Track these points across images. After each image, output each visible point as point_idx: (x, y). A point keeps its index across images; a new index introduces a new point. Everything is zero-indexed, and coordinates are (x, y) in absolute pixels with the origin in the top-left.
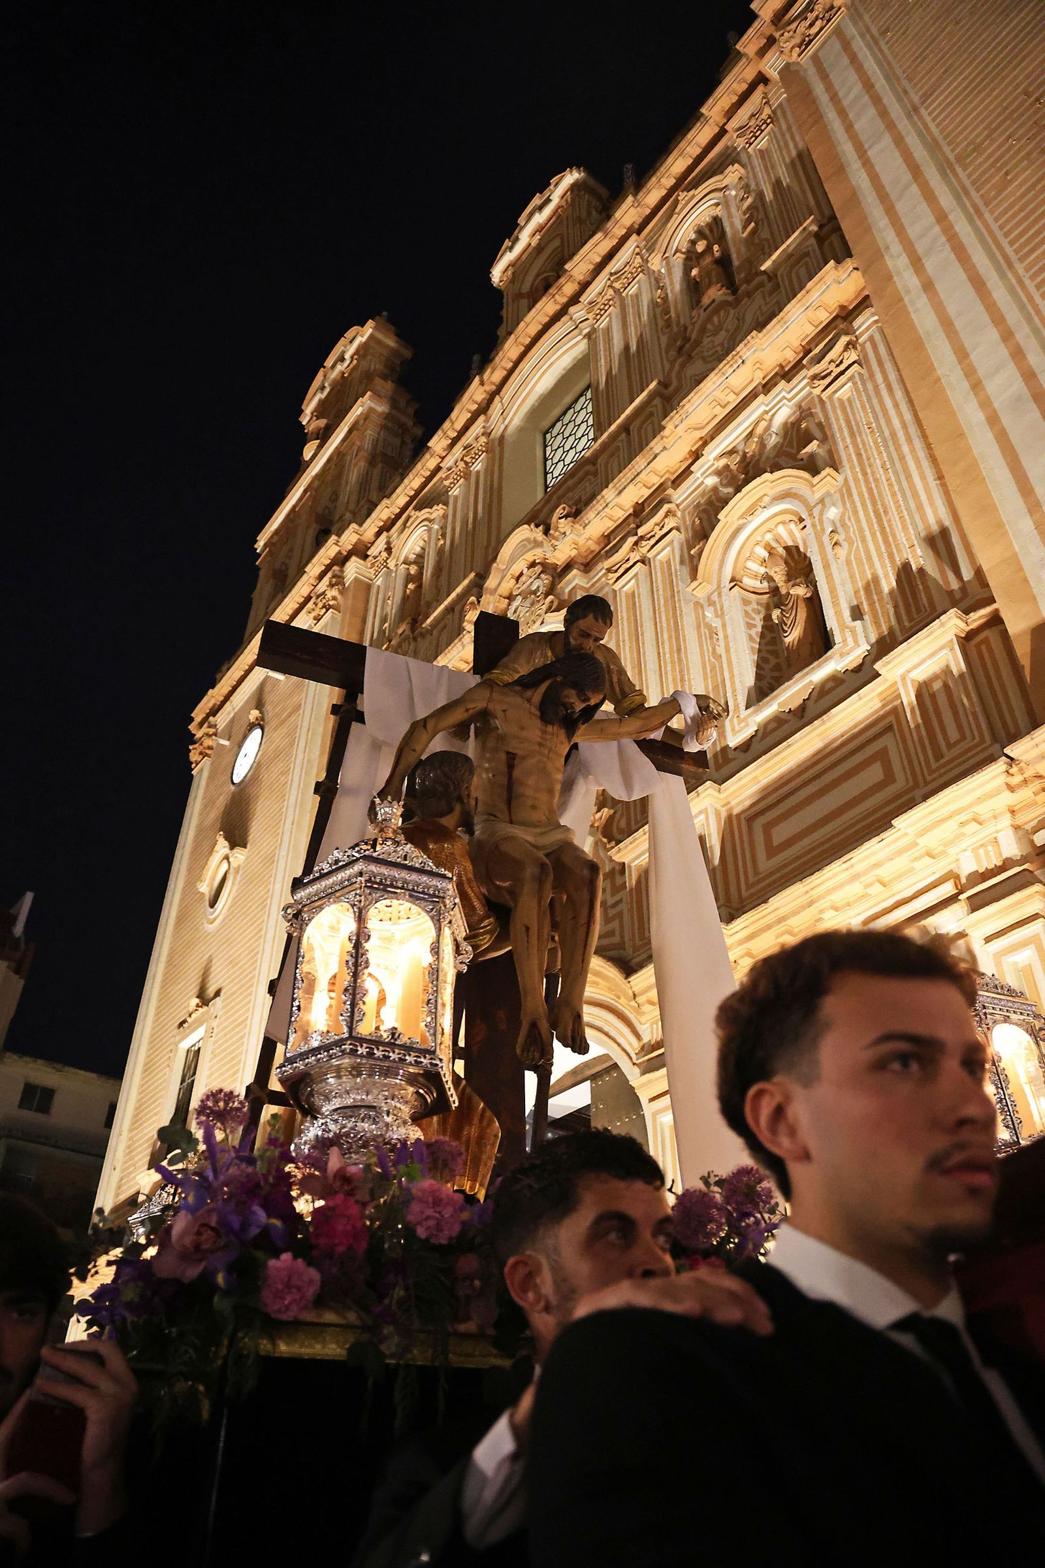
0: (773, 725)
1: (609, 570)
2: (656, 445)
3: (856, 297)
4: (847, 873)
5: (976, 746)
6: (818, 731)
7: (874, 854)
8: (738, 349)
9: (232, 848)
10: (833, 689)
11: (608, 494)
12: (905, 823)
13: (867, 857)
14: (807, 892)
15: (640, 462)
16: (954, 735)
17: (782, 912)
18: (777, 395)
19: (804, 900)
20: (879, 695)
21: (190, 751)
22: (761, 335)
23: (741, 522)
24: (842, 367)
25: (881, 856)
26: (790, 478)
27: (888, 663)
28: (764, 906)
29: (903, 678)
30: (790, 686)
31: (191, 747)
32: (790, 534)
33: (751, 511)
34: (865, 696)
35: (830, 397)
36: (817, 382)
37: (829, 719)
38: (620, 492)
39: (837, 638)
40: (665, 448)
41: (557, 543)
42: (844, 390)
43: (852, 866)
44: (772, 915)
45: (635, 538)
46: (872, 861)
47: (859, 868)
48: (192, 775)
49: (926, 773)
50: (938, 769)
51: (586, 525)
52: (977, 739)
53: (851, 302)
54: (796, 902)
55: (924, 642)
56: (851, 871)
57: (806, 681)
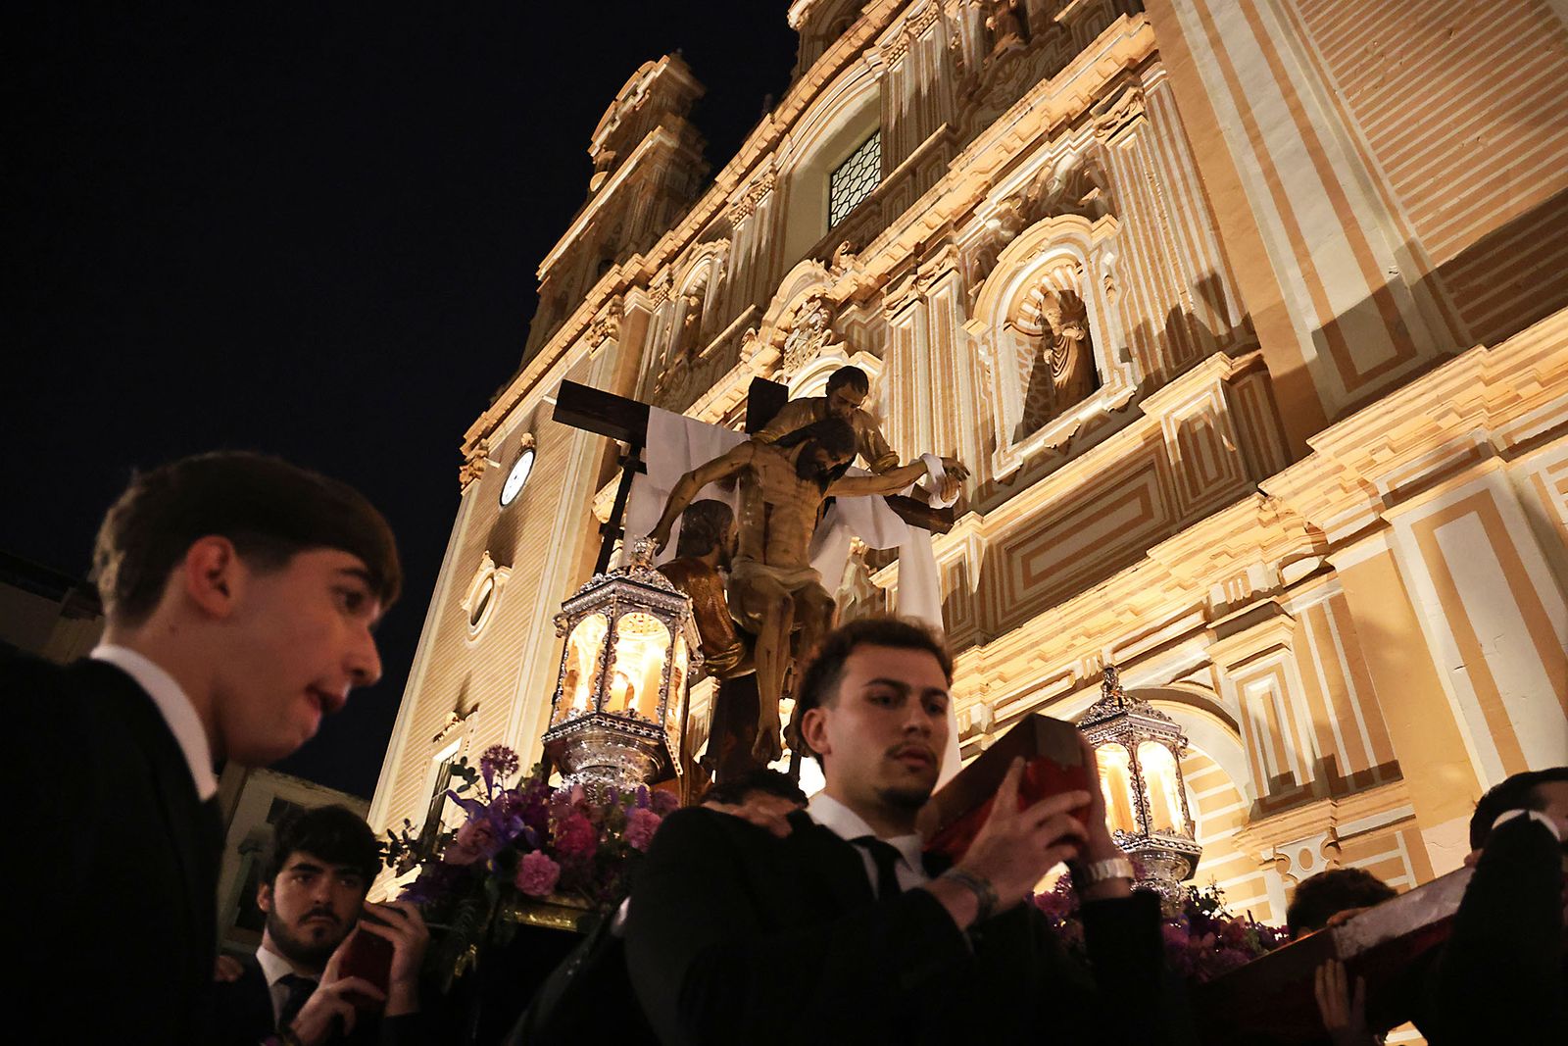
0: (1038, 460)
1: (889, 307)
2: (941, 186)
3: (1147, 50)
4: (1100, 601)
5: (1232, 484)
6: (1081, 467)
8: (1027, 96)
9: (497, 568)
10: (1099, 427)
11: (891, 232)
12: (1161, 554)
14: (1061, 618)
15: (924, 202)
16: (1212, 473)
18: (1062, 143)
19: (1059, 625)
20: (1143, 433)
21: (460, 472)
22: (1050, 83)
23: (1020, 264)
24: (1128, 118)
26: (1070, 224)
27: (1153, 402)
28: (1018, 631)
29: (1167, 418)
30: (1056, 424)
31: (461, 468)
32: (1065, 278)
33: (1030, 254)
34: (1128, 434)
35: (1114, 147)
36: (1102, 132)
37: (1093, 455)
38: (902, 232)
39: (1106, 378)
40: (949, 190)
41: (837, 279)
42: (1128, 140)
43: (1106, 594)
44: (1028, 639)
45: (915, 277)
47: (1112, 597)
48: (461, 496)
49: (1182, 507)
50: (1194, 504)
51: (868, 262)
52: (1234, 478)
53: (1141, 56)
54: (1050, 628)
55: (1188, 384)
56: (1105, 599)
57: (1073, 419)
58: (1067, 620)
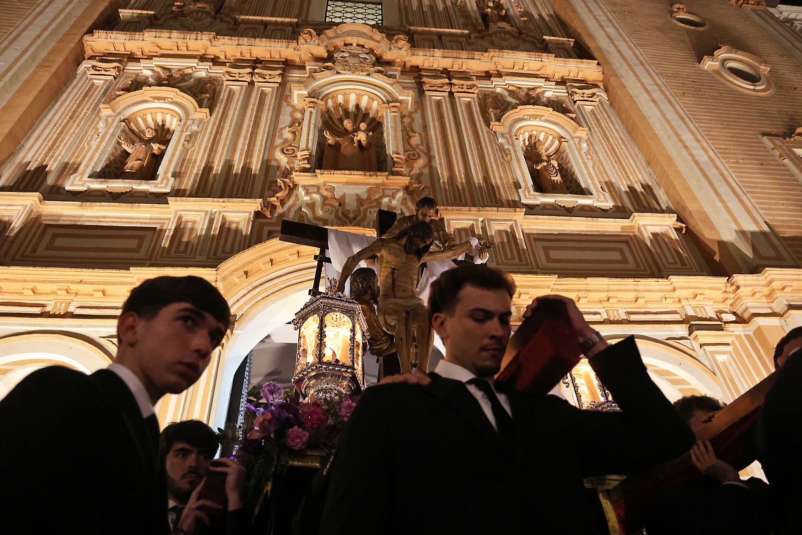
2: (477, 55)
4: (633, 287)
7: (651, 285)
8: (543, 54)
11: (438, 53)
13: (646, 285)
14: (608, 285)
17: (589, 287)
18: (550, 85)
19: (606, 287)
22: (554, 58)
25: (653, 288)
28: (583, 279)
37: (596, 221)
38: (444, 57)
40: (480, 59)
41: (393, 48)
43: (637, 285)
45: (449, 81)
46: (647, 288)
47: (640, 288)
51: (414, 55)
54: (601, 287)
56: (636, 287)
58: (612, 287)
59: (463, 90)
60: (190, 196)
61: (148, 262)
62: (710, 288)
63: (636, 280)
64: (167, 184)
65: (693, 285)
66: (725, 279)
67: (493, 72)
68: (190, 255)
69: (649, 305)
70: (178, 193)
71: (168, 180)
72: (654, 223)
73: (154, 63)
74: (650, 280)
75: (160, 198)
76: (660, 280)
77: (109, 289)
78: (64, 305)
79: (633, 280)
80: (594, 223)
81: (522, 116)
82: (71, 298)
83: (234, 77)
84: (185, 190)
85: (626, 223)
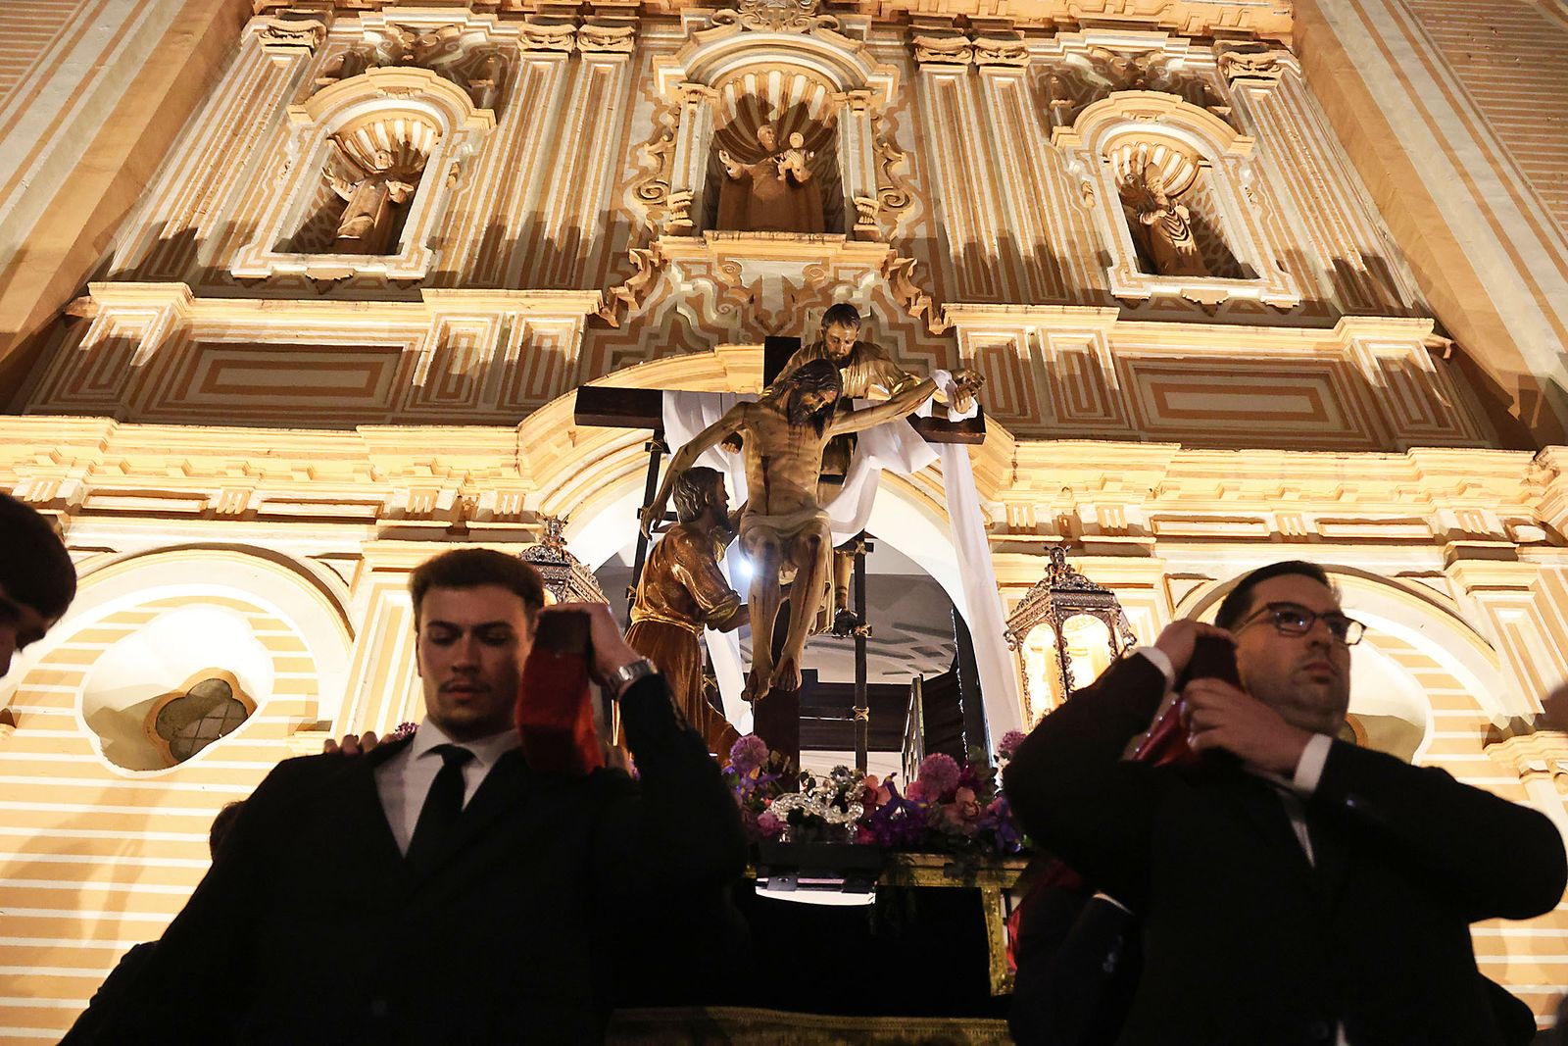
0: (1169, 303)
4: (1333, 469)
7: (1371, 466)
13: (1361, 465)
14: (1283, 464)
17: (1244, 469)
18: (1178, 46)
19: (1277, 470)
20: (1318, 343)
27: (1357, 323)
43: (1343, 466)
44: (1235, 467)
45: (968, 43)
55: (1395, 328)
56: (1339, 469)
57: (1223, 288)
58: (1290, 470)
59: (997, 61)
60: (463, 286)
61: (390, 416)
62: (1494, 474)
63: (1341, 455)
64: (418, 263)
65: (1460, 467)
66: (1528, 456)
67: (1060, 20)
68: (467, 400)
69: (1366, 506)
70: (441, 280)
71: (421, 254)
72: (1385, 338)
73: (386, 19)
74: (1370, 455)
75: (406, 291)
76: (1389, 455)
77: (320, 466)
78: (240, 496)
79: (1334, 455)
80: (1260, 337)
81: (1117, 114)
82: (254, 484)
83: (541, 42)
84: (453, 274)
85: (1326, 336)
